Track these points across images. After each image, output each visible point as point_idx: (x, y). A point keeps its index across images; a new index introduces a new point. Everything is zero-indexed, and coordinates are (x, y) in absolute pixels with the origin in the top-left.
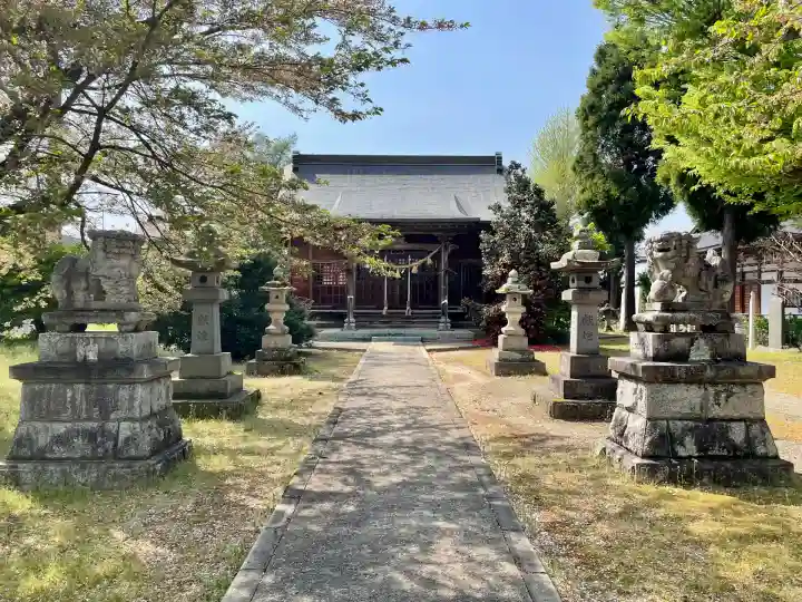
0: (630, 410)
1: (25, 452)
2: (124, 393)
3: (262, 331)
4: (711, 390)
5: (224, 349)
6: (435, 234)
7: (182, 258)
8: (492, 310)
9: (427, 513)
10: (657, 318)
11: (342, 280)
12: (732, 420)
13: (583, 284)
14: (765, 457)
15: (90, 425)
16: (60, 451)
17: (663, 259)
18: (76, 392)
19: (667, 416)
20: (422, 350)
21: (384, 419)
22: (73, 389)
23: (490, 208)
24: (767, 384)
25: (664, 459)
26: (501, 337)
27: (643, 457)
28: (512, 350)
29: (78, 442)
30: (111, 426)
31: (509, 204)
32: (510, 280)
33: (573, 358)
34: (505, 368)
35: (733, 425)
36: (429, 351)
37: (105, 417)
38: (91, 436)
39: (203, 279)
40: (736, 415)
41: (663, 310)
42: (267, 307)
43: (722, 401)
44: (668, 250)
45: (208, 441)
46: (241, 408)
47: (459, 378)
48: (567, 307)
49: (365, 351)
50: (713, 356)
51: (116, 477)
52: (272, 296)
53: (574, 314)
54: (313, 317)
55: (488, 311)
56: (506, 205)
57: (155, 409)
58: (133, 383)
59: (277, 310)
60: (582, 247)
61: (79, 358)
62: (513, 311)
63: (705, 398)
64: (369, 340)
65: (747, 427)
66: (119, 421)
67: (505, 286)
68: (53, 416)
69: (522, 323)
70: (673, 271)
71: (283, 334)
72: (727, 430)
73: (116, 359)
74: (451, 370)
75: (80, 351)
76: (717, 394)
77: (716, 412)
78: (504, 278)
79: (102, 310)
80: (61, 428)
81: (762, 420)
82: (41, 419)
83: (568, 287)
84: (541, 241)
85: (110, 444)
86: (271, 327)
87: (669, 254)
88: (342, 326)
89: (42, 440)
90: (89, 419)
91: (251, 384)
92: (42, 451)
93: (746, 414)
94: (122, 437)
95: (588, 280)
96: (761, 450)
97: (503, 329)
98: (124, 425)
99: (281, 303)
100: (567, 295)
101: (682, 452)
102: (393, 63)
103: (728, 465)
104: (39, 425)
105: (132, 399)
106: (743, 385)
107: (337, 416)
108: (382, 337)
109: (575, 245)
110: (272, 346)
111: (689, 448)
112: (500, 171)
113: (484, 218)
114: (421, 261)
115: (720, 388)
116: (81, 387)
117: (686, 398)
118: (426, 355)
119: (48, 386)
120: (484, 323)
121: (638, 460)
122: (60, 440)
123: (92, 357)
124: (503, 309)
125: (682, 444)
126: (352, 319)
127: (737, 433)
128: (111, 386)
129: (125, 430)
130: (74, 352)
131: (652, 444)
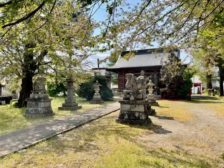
3: (93, 95)
4: (132, 106)
12: (137, 112)
16: (31, 112)
19: (124, 110)
25: (122, 119)
27: (118, 118)
29: (34, 111)
30: (38, 109)
37: (37, 107)
39: (69, 84)
43: (134, 108)
50: (134, 99)
51: (38, 117)
52: (96, 87)
56: (168, 61)
57: (46, 106)
58: (41, 102)
59: (97, 90)
65: (139, 113)
72: (135, 114)
75: (35, 97)
77: (133, 110)
80: (32, 109)
85: (38, 111)
86: (95, 94)
89: (30, 110)
90: (35, 107)
93: (139, 111)
103: (133, 120)
104: (29, 108)
105: (41, 104)
106: (139, 105)
110: (95, 98)
111: (126, 117)
115: (134, 105)
116: (35, 102)
117: (127, 107)
119: (31, 102)
122: (32, 111)
127: (137, 115)
128: (38, 102)
129: (40, 109)
130: (34, 97)
131: (120, 116)
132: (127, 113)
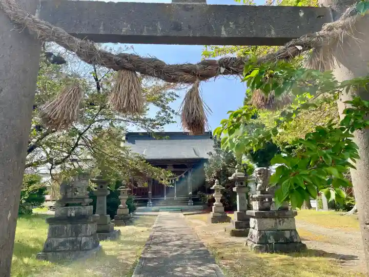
0: (254, 228)
1: (49, 249)
2: (84, 227)
3: (117, 207)
4: (278, 220)
5: (108, 214)
6: (186, 164)
7: (94, 179)
8: (210, 196)
9: (187, 261)
10: (259, 196)
11: (146, 185)
12: (285, 230)
13: (240, 185)
14: (297, 242)
15: (71, 238)
16: (62, 248)
17: (260, 177)
18: (68, 227)
19: (265, 229)
20: (181, 215)
21: (169, 238)
22: (67, 226)
23: (207, 154)
24: (296, 217)
25: (264, 245)
26: (213, 207)
27: (258, 244)
28: (218, 212)
30: (79, 239)
31: (215, 152)
32: (215, 183)
33: (238, 213)
34: (215, 220)
35: (286, 232)
36: (185, 215)
37: (77, 236)
38: (72, 242)
39: (101, 187)
40: (286, 228)
41: (261, 194)
42: (120, 197)
43: (281, 224)
44: (261, 174)
45: (107, 247)
46: (115, 236)
47: (197, 225)
48: (235, 194)
49: (157, 215)
52: (121, 193)
53: (238, 196)
54: (136, 201)
55: (208, 197)
56: (214, 152)
57: (93, 233)
58: (87, 223)
59: (123, 198)
60: (238, 171)
61: (69, 215)
62: (217, 196)
63: (276, 223)
64: (158, 211)
65: (290, 232)
66: (82, 237)
67: (214, 186)
68: (59, 236)
69: (221, 201)
70: (263, 181)
71: (126, 208)
72: (284, 233)
73: (81, 215)
74: (194, 221)
75: (69, 213)
76: (280, 221)
77: (280, 227)
78: (213, 183)
79: (77, 199)
80: (62, 240)
81: (295, 230)
82: (55, 237)
83: (235, 186)
84: (229, 167)
85: (79, 245)
86: (121, 205)
87: (261, 175)
88: (146, 206)
89: (55, 244)
90: (71, 236)
91: (116, 228)
92: (55, 248)
93: (289, 228)
94: (82, 242)
95: (242, 184)
96: (295, 240)
97: (214, 204)
98: (83, 238)
99: (125, 195)
100: (235, 189)
101: (270, 241)
102: (173, 122)
103: (285, 245)
104: (55, 239)
105: (87, 228)
106: (287, 218)
107: (151, 238)
108: (164, 210)
109: (236, 171)
110: (121, 213)
111: (272, 240)
112: (211, 138)
113: (205, 157)
114: (180, 176)
115: (281, 219)
116: (69, 226)
117: (269, 223)
118: (183, 216)
119: (58, 225)
120: (207, 202)
121: (256, 245)
122: (63, 244)
123: (73, 215)
124: (214, 195)
125: (269, 239)
126: (151, 202)
127: (287, 234)
128: (79, 225)
129: (84, 240)
130: (67, 213)
131: (260, 239)
132: (272, 234)
